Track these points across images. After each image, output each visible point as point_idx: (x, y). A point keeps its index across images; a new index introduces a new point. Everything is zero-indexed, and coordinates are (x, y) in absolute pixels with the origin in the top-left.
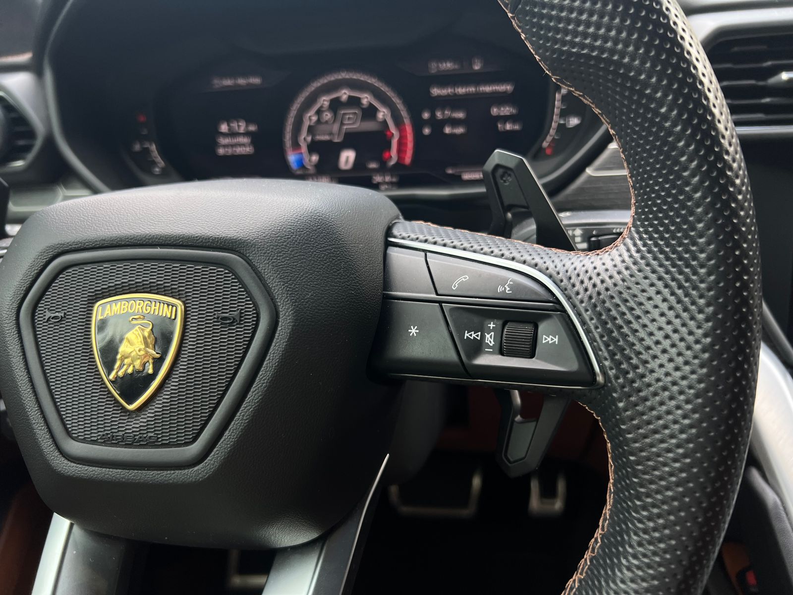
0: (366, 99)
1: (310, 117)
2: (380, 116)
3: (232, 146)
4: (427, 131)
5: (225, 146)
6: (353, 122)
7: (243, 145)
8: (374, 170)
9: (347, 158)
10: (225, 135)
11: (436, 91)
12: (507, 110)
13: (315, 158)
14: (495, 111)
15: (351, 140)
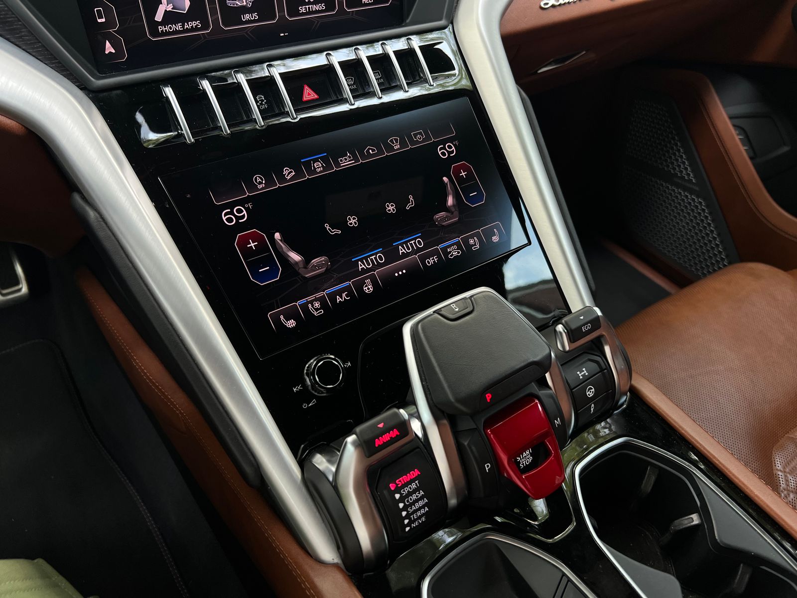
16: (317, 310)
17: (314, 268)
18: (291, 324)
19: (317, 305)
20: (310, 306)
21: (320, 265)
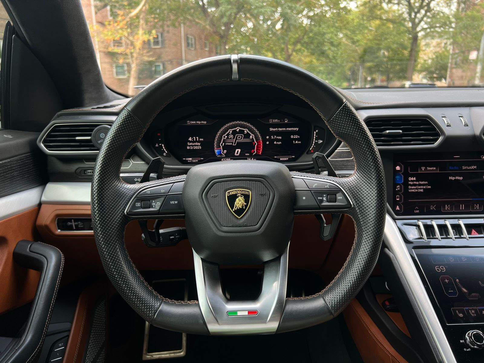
0: (246, 131)
1: (225, 137)
2: (251, 137)
3: (192, 146)
4: (268, 143)
5: (189, 146)
6: (241, 139)
7: (197, 146)
8: (248, 156)
9: (238, 151)
10: (190, 142)
11: (271, 129)
12: (296, 137)
13: (225, 151)
14: (292, 137)
15: (239, 145)
16: (473, 314)
17: (473, 297)
18: (461, 315)
19: (473, 311)
20: (470, 311)
21: (475, 297)
